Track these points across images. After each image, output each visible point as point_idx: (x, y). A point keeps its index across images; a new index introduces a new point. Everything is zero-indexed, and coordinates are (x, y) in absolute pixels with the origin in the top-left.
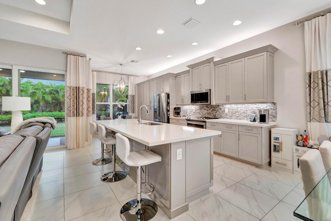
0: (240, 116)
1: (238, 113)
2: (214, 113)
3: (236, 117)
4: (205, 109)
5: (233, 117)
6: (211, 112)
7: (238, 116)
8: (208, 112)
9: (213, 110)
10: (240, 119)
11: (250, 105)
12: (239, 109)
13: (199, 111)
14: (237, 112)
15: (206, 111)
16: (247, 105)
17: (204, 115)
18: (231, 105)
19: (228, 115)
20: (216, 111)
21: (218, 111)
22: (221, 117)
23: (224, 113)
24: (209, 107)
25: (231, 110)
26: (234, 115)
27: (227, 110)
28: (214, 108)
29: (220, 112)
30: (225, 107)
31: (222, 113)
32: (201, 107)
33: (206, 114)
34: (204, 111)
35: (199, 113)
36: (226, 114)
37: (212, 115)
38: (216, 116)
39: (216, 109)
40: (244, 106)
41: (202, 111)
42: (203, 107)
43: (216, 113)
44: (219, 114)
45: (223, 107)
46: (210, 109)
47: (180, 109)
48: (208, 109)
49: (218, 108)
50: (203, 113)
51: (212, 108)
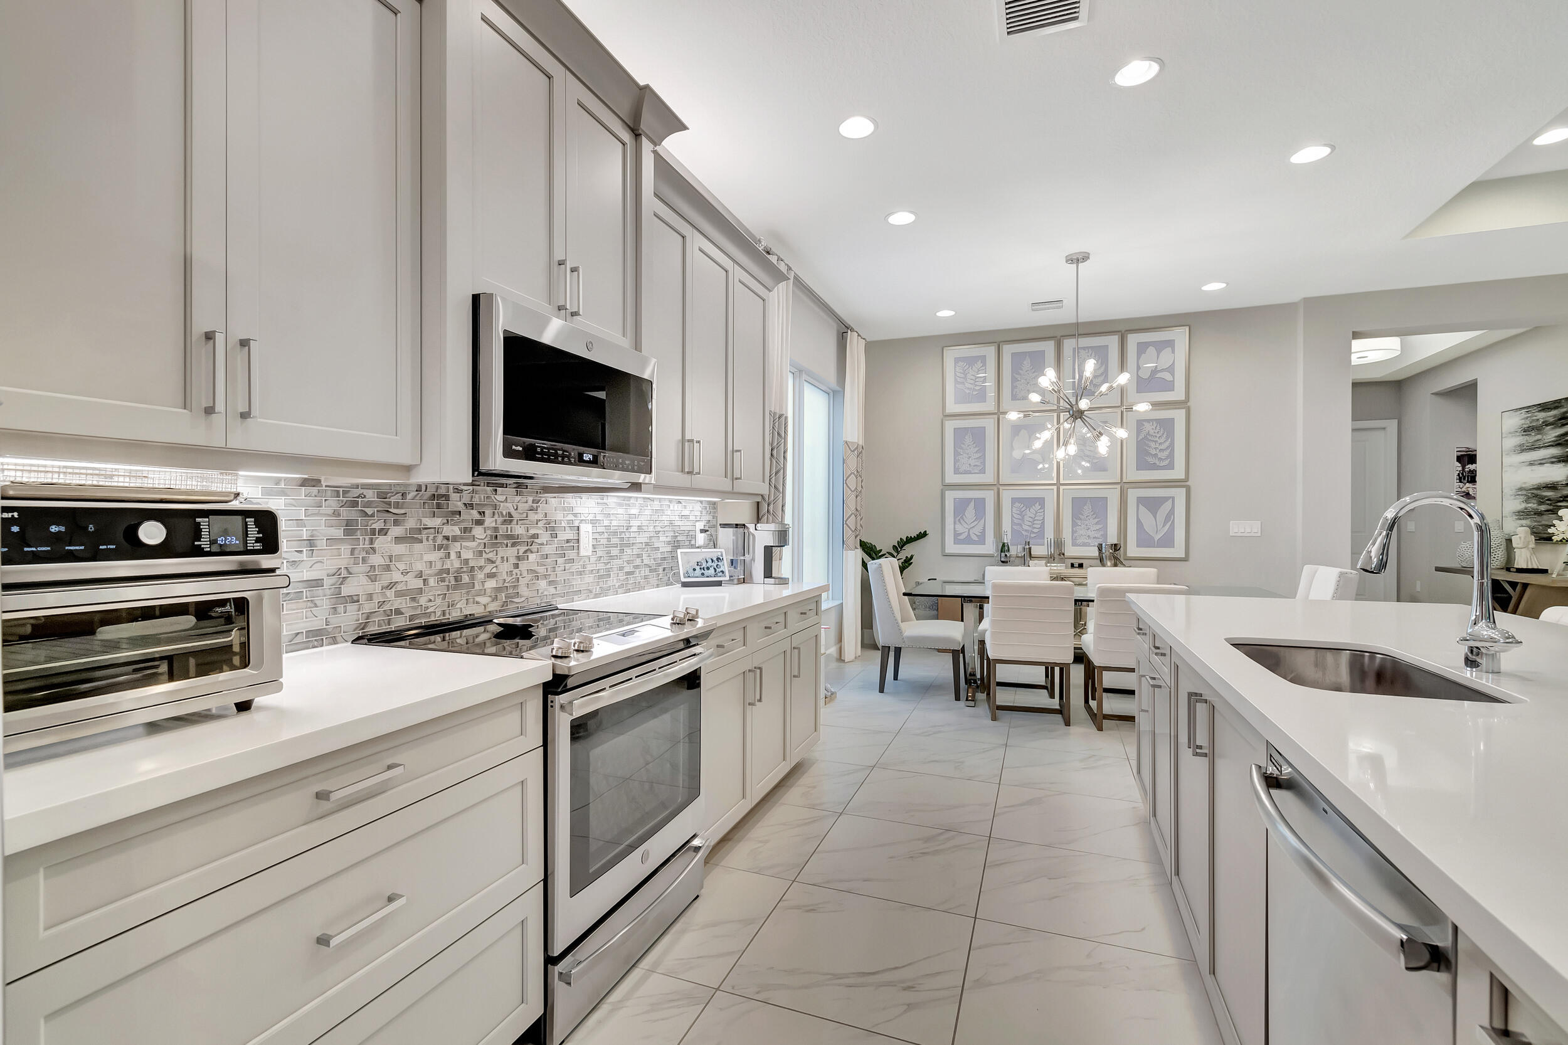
0: (637, 567)
1: (629, 551)
4: (412, 537)
6: (482, 562)
8: (454, 563)
12: (635, 523)
13: (341, 557)
14: (629, 545)
19: (589, 568)
20: (522, 549)
21: (534, 547)
22: (552, 590)
23: (571, 554)
24: (460, 506)
25: (606, 535)
26: (616, 563)
27: (591, 532)
28: (501, 519)
29: (547, 549)
30: (575, 515)
31: (560, 561)
32: (369, 511)
33: (432, 582)
34: (399, 558)
35: (328, 582)
36: (581, 563)
37: (491, 584)
38: (523, 590)
39: (519, 530)
40: (649, 508)
41: (376, 560)
42: (389, 504)
43: (516, 566)
44: (541, 570)
45: (564, 509)
46: (466, 530)
47: (251, 540)
48: (450, 534)
49: (536, 517)
50: (396, 576)
51: (487, 524)
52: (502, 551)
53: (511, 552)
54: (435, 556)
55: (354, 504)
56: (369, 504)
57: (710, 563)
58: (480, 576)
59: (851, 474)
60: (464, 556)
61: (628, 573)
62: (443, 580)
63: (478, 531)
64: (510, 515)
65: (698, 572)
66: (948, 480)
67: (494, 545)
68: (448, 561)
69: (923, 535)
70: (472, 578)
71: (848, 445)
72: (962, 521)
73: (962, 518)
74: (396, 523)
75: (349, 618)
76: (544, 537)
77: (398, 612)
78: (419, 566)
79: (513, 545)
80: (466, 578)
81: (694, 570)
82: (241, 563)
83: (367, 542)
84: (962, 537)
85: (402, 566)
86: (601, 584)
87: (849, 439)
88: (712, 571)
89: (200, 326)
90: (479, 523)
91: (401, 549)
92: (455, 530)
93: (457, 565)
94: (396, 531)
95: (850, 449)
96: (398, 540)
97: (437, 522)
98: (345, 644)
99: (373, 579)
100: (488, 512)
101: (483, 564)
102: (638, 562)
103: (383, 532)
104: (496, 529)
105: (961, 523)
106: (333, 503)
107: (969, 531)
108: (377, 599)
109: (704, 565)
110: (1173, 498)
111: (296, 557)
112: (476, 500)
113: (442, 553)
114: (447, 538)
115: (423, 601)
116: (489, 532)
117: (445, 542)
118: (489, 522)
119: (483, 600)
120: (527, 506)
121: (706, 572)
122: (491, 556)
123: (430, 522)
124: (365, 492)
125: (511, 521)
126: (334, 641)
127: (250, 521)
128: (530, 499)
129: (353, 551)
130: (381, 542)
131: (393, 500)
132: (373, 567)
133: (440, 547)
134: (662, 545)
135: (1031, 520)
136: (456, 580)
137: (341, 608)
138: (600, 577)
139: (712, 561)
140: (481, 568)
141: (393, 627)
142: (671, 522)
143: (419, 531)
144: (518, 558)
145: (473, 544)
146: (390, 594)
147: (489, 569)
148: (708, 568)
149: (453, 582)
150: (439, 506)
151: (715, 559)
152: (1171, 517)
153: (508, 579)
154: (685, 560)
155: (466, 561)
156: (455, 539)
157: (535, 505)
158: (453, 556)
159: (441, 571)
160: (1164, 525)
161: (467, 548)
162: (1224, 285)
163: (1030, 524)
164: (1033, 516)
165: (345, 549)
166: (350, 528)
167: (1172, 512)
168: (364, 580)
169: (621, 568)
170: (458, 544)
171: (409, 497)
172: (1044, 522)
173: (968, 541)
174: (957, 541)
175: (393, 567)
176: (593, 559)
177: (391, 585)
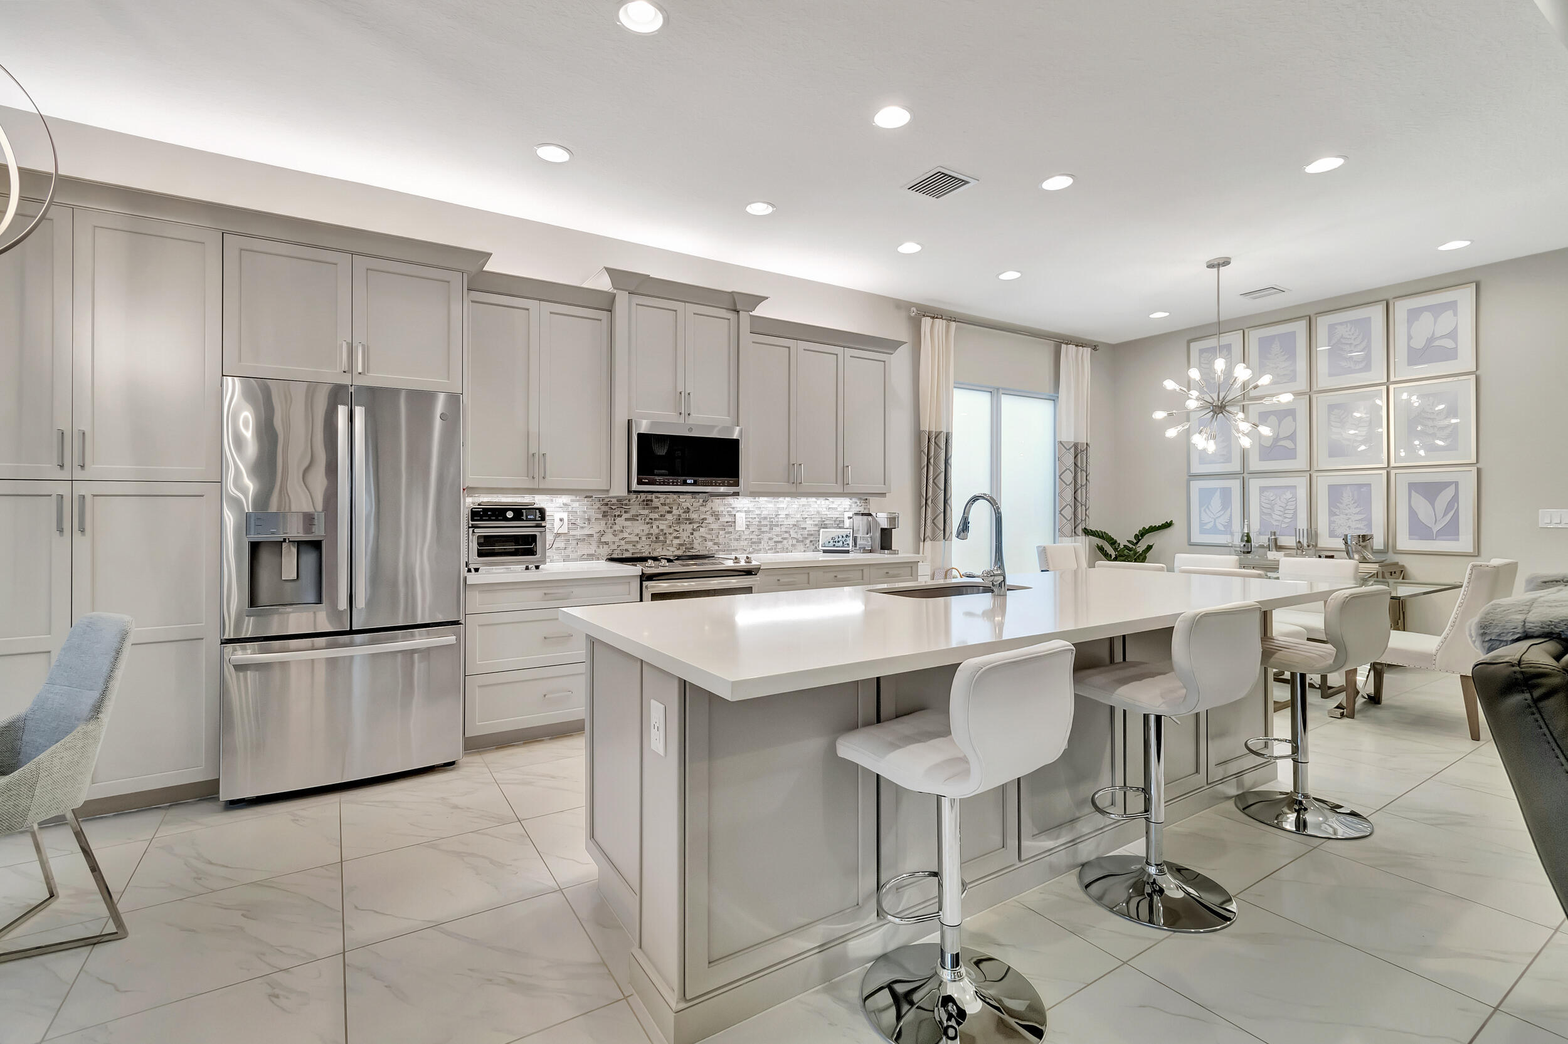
0: (785, 539)
1: (778, 529)
2: (684, 536)
3: (771, 543)
4: (634, 518)
5: (761, 546)
6: (671, 531)
7: (779, 539)
8: (655, 531)
9: (679, 521)
10: (787, 551)
11: (814, 499)
12: (782, 514)
13: (601, 526)
14: (777, 526)
15: (640, 527)
16: (803, 500)
17: (629, 547)
18: (757, 499)
19: (744, 537)
20: (695, 526)
21: (703, 525)
22: (716, 547)
23: (731, 529)
24: (659, 504)
25: (757, 519)
26: (766, 536)
27: (744, 517)
28: (683, 511)
29: (713, 526)
30: (733, 508)
31: (721, 532)
32: (613, 507)
33: (644, 538)
34: (627, 527)
35: (596, 536)
36: (738, 534)
37: (676, 542)
38: (696, 545)
39: (694, 516)
40: (796, 503)
41: (617, 527)
42: (622, 504)
43: (692, 534)
44: (709, 537)
45: (725, 505)
46: (661, 516)
47: (537, 517)
48: (653, 518)
49: (706, 509)
50: (625, 535)
51: (674, 513)
52: (683, 526)
53: (689, 527)
54: (646, 527)
55: (607, 504)
56: (613, 505)
57: (840, 539)
58: (671, 537)
59: (1066, 470)
60: (661, 527)
61: (776, 542)
62: (649, 538)
63: (669, 516)
64: (688, 508)
65: (832, 543)
66: (1194, 471)
67: (678, 523)
68: (652, 530)
69: (1168, 525)
70: (666, 538)
71: (1062, 445)
72: (1207, 510)
73: (1208, 507)
74: (625, 512)
75: (605, 551)
76: (711, 519)
77: (627, 550)
78: (637, 531)
79: (690, 523)
80: (662, 538)
81: (829, 542)
82: (537, 524)
83: (613, 520)
84: (1208, 527)
85: (628, 530)
86: (754, 547)
87: (1064, 439)
88: (841, 543)
89: (531, 452)
90: (669, 512)
91: (629, 523)
92: (656, 516)
93: (657, 531)
94: (625, 516)
95: (1065, 448)
96: (626, 519)
97: (646, 512)
98: (602, 561)
99: (615, 535)
100: (675, 508)
101: (671, 532)
102: (786, 535)
103: (620, 516)
104: (679, 515)
105: (1206, 513)
106: (598, 505)
107: (1215, 520)
108: (617, 544)
109: (836, 540)
110: (1457, 484)
111: (583, 525)
112: (668, 501)
113: (649, 525)
114: (651, 519)
115: (639, 546)
116: (675, 517)
117: (651, 521)
118: (675, 512)
119: (672, 549)
120: (699, 504)
121: (837, 544)
122: (676, 528)
123: (642, 512)
124: (612, 499)
125: (688, 512)
126: (598, 559)
127: (537, 511)
128: (701, 500)
129: (606, 524)
130: (618, 520)
131: (624, 502)
132: (615, 531)
133: (648, 523)
134: (809, 525)
135: (1282, 510)
136: (656, 538)
137: (601, 546)
138: (752, 543)
139: (843, 537)
140: (670, 534)
141: (624, 556)
142: (818, 512)
143: (637, 516)
144: (694, 530)
145: (666, 522)
146: (623, 542)
147: (675, 534)
148: (838, 542)
149: (655, 539)
150: (647, 505)
151: (844, 536)
152: (1454, 506)
153: (687, 540)
154: (825, 536)
155: (662, 530)
156: (655, 519)
157: (704, 504)
158: (654, 527)
159: (648, 534)
160: (1445, 515)
161: (663, 524)
162: (1468, 243)
163: (1281, 513)
164: (1284, 505)
165: (603, 523)
166: (605, 514)
167: (1455, 498)
168: (612, 536)
169: (770, 539)
170: (658, 522)
171: (632, 501)
172: (1296, 511)
173: (1214, 530)
174: (1203, 531)
175: (624, 531)
176: (746, 533)
177: (623, 539)
